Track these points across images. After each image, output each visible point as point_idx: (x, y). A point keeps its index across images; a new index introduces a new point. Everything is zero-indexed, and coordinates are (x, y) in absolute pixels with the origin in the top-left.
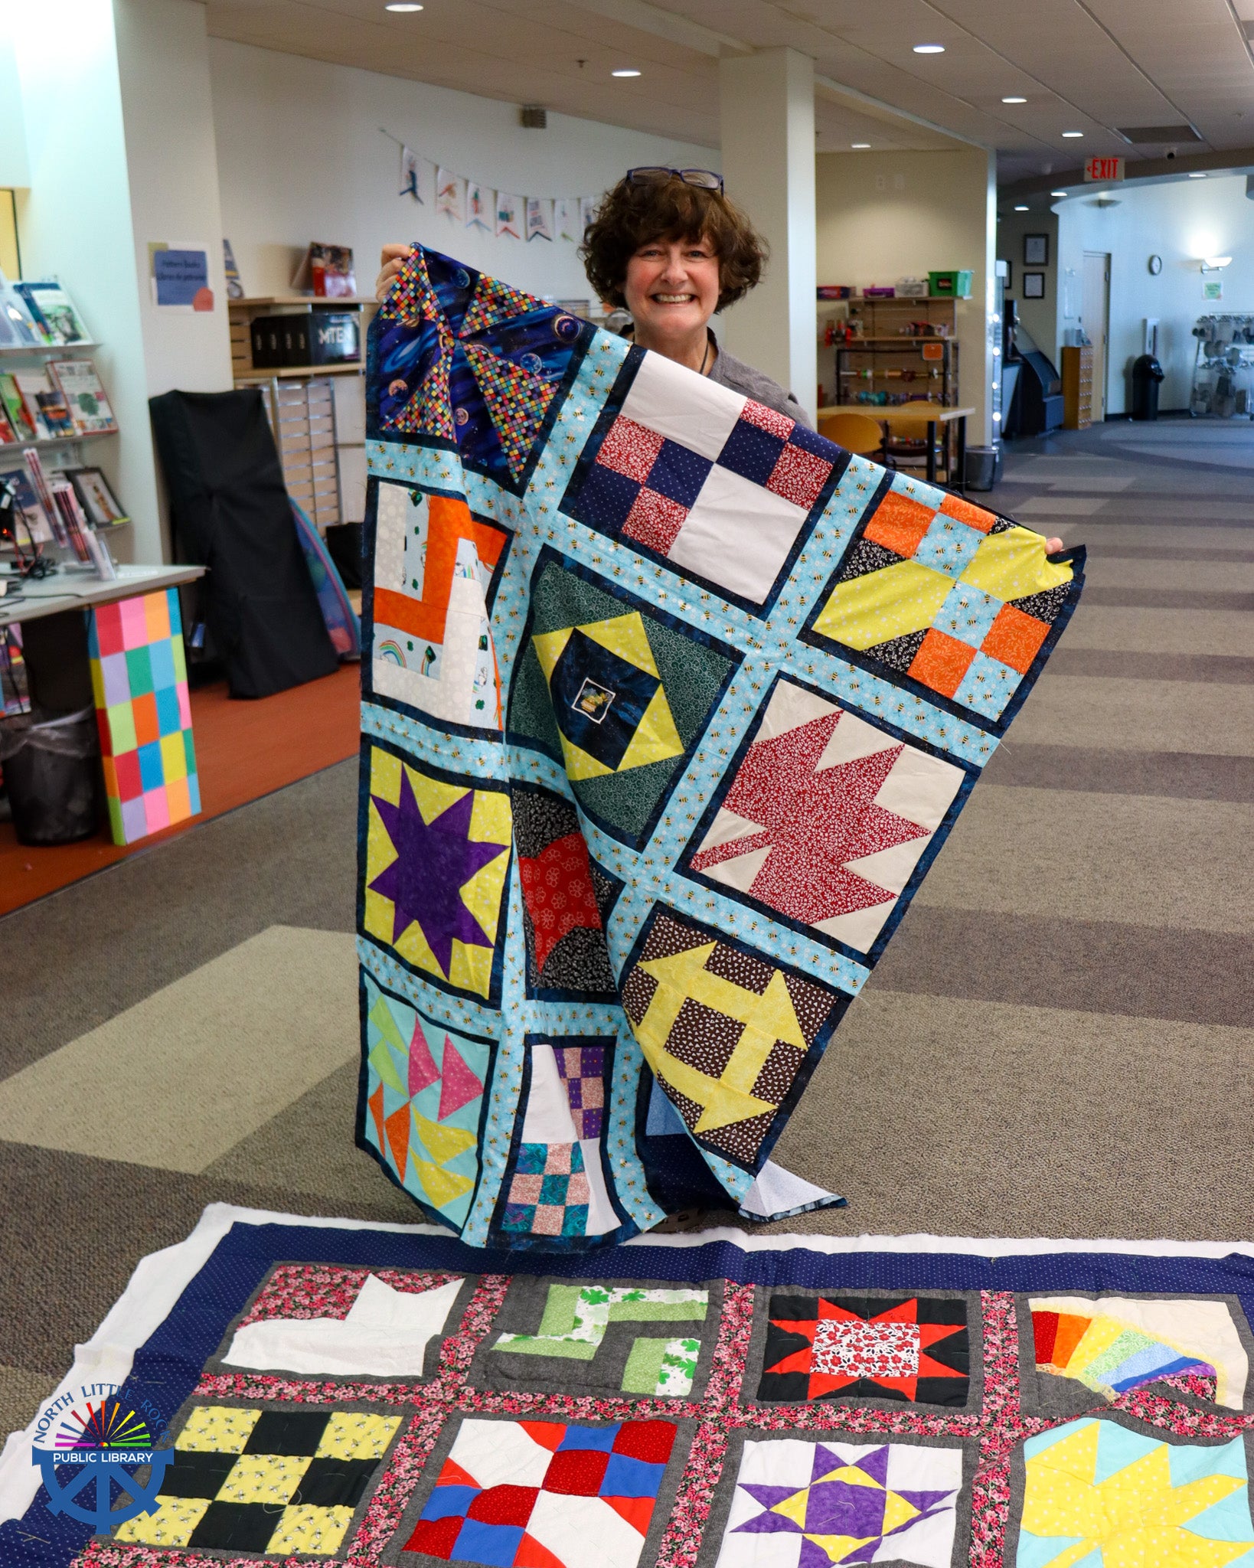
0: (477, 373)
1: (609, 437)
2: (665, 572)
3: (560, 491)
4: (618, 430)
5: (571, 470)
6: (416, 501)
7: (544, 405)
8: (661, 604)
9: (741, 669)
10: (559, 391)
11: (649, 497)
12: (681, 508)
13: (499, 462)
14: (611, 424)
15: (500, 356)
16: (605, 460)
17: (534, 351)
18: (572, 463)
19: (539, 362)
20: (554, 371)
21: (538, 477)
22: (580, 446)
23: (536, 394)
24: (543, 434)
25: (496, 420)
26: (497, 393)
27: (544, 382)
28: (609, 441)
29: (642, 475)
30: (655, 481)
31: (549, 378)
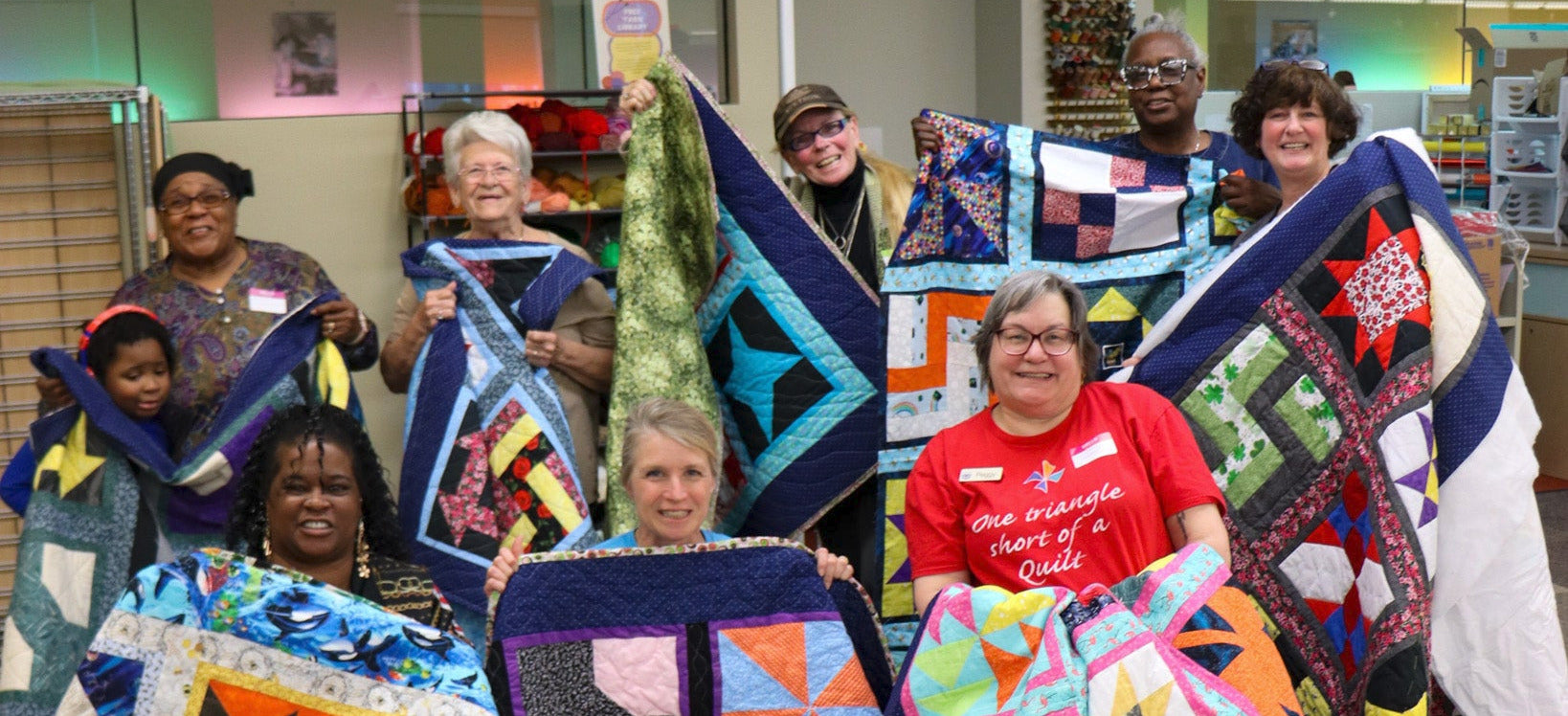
0: (958, 198)
1: (1045, 206)
2: (1113, 261)
3: (1028, 248)
4: (1048, 198)
5: (1030, 233)
6: (920, 302)
7: (999, 201)
8: (1122, 276)
9: (1186, 281)
10: (1004, 189)
11: (1085, 230)
12: (1109, 228)
13: (989, 249)
14: (1043, 197)
15: (966, 181)
16: (1049, 219)
17: (979, 171)
18: (1029, 229)
19: (984, 176)
20: (996, 177)
21: (1011, 245)
22: (1030, 217)
23: (991, 196)
24: (1004, 220)
25: (978, 223)
26: (973, 205)
27: (993, 187)
28: (1046, 209)
29: (1075, 218)
30: (1084, 219)
31: (995, 183)
